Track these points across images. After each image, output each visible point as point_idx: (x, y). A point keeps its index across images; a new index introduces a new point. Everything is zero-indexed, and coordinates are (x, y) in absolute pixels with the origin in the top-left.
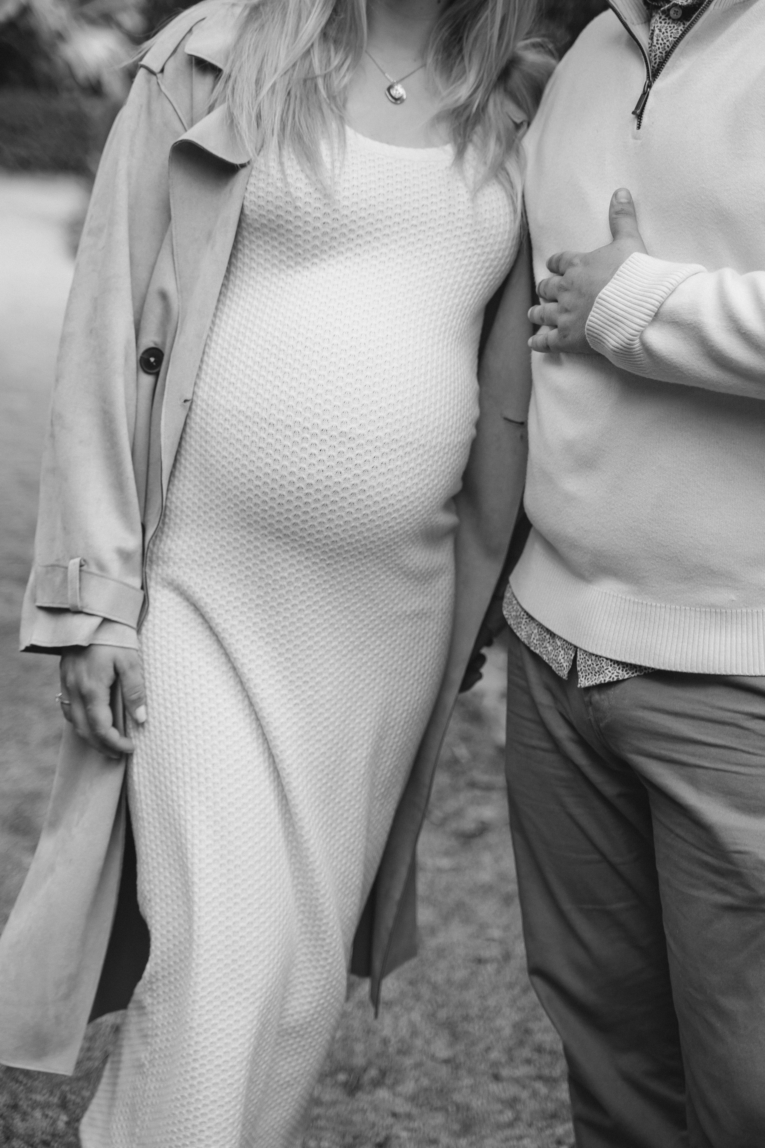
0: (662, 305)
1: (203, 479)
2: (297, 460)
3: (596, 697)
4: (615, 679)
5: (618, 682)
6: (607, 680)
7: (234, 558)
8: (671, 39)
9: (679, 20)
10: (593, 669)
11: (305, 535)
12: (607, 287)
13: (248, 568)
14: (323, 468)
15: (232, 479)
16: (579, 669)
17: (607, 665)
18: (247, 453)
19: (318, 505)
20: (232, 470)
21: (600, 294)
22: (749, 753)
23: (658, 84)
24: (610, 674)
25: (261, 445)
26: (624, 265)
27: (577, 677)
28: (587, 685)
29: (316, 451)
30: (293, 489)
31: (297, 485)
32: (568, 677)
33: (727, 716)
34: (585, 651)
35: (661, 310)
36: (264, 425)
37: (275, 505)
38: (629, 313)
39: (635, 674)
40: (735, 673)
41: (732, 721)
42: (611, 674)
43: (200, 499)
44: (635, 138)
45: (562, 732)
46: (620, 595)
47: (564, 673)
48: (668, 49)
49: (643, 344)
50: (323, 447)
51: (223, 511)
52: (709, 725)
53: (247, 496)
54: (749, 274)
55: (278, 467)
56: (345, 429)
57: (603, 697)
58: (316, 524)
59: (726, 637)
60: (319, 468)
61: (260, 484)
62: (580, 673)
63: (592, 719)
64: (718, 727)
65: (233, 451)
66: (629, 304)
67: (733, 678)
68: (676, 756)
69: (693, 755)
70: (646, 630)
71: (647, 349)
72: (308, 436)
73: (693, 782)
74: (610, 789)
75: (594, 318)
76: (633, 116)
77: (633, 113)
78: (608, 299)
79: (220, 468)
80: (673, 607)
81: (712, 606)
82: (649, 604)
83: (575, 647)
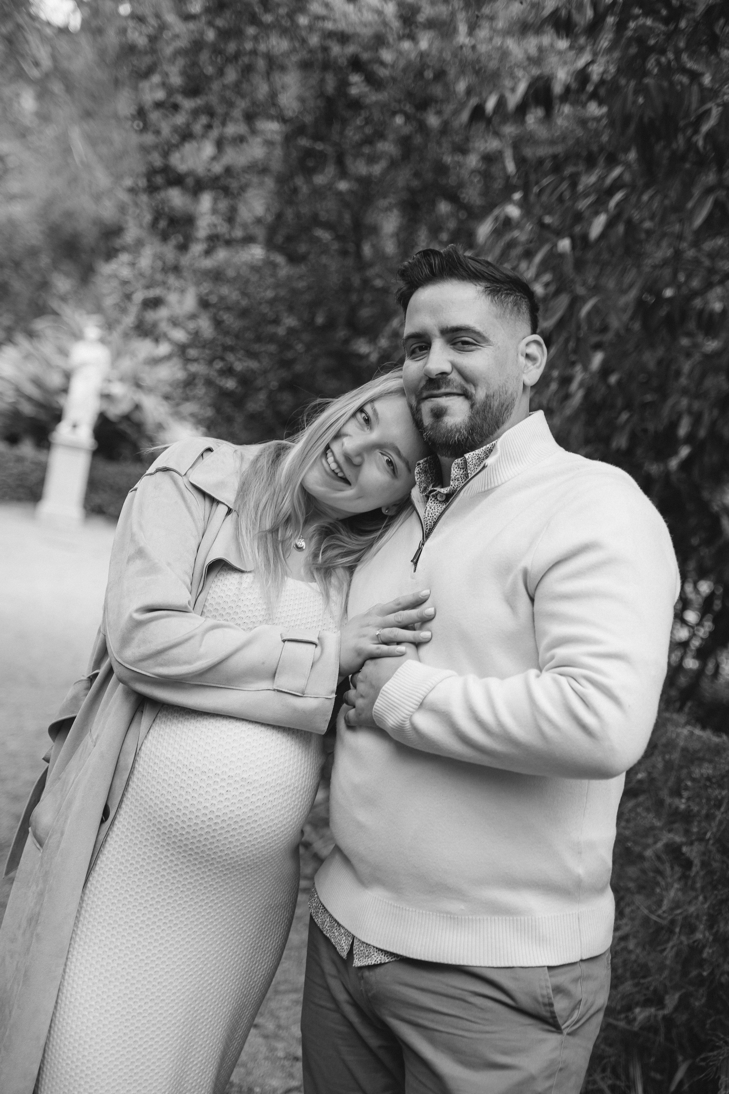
0: (425, 698)
1: (133, 808)
2: (209, 798)
3: (367, 973)
4: (379, 962)
5: (381, 964)
6: (373, 963)
7: (153, 868)
8: (437, 514)
9: (443, 501)
10: (364, 953)
11: (211, 853)
12: (388, 683)
13: (163, 876)
14: (228, 804)
15: (158, 809)
16: (354, 952)
17: (374, 952)
18: (171, 790)
19: (223, 831)
20: (158, 803)
21: (384, 688)
22: (471, 1021)
23: (428, 543)
24: (375, 959)
25: (182, 785)
26: (401, 668)
27: (353, 959)
28: (359, 965)
29: (224, 792)
30: (205, 819)
31: (209, 817)
32: (347, 957)
33: (457, 993)
34: (359, 940)
35: (425, 701)
36: (185, 770)
37: (190, 831)
38: (403, 702)
39: (394, 959)
40: (470, 964)
41: (461, 997)
42: (377, 958)
43: (129, 823)
44: (413, 578)
45: (342, 996)
46: (385, 900)
47: (344, 954)
48: (435, 520)
49: (412, 724)
50: (229, 789)
51: (148, 833)
52: (445, 999)
53: (169, 823)
54: (484, 680)
55: (195, 803)
56: (245, 776)
57: (371, 973)
58: (220, 845)
59: (457, 936)
60: (225, 804)
61: (180, 814)
62: (355, 956)
63: (363, 990)
64: (451, 1001)
65: (160, 788)
66: (403, 696)
67: (467, 968)
68: (421, 1021)
69: (433, 1021)
70: (402, 927)
71: (415, 728)
72: (218, 780)
73: (432, 1042)
74: (374, 1042)
75: (379, 705)
76: (412, 563)
77: (412, 561)
78: (389, 691)
79: (148, 800)
80: (421, 911)
81: (447, 913)
82: (404, 908)
83: (354, 937)
